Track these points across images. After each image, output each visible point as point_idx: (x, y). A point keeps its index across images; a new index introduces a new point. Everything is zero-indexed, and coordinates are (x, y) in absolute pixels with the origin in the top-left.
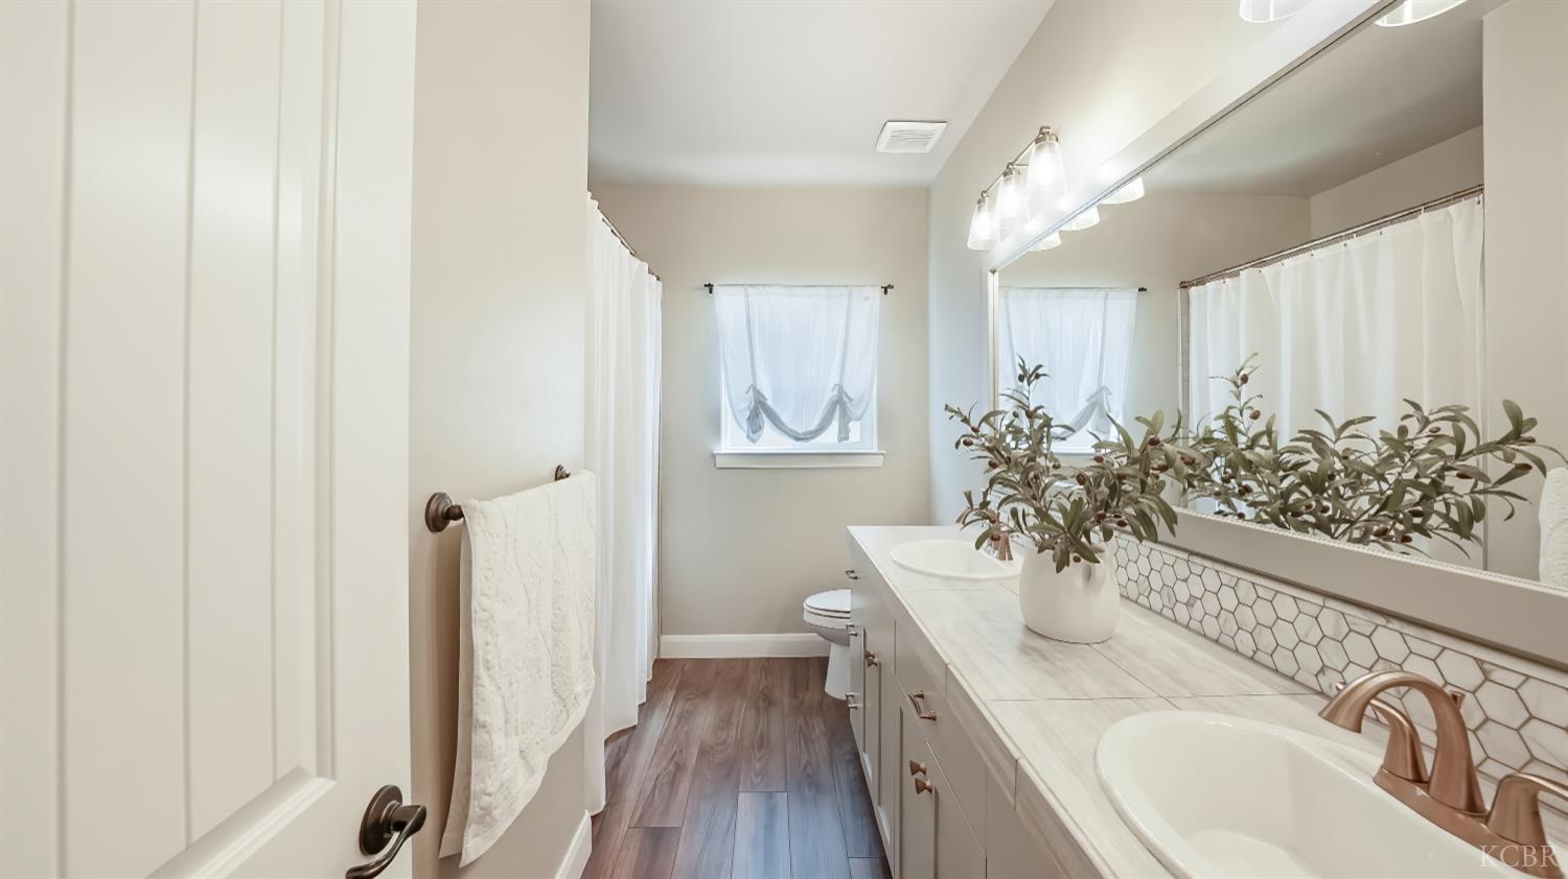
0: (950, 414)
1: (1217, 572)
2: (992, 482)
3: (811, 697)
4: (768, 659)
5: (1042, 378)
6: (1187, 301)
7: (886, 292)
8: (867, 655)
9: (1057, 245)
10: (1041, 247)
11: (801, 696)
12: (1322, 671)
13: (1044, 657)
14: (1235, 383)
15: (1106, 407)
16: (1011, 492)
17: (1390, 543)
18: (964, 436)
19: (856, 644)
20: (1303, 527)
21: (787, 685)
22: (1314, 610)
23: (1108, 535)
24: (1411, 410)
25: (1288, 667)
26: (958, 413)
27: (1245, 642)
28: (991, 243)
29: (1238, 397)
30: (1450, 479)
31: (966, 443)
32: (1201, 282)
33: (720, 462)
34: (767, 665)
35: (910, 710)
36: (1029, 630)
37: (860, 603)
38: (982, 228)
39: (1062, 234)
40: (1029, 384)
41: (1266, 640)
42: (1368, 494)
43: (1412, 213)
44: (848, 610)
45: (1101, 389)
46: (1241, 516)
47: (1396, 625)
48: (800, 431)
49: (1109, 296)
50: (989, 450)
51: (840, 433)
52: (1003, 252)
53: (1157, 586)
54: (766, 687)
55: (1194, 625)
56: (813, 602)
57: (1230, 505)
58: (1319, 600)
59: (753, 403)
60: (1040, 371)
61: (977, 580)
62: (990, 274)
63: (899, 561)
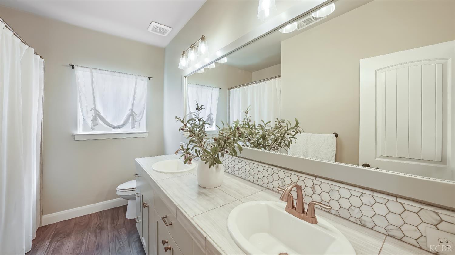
0: (177, 120)
1: (245, 161)
2: (190, 141)
3: (121, 221)
4: (101, 212)
5: (203, 109)
6: (229, 93)
7: (149, 79)
8: (143, 204)
9: (203, 72)
10: (199, 72)
11: (116, 222)
12: (268, 183)
13: (206, 195)
14: (246, 113)
15: (212, 119)
16: (196, 144)
17: (275, 150)
18: (182, 127)
19: (138, 200)
20: (260, 148)
21: (109, 220)
22: (266, 169)
23: (223, 155)
24: (277, 120)
25: (261, 183)
26: (180, 119)
27: (251, 179)
28: (185, 68)
29: (246, 116)
30: (286, 135)
31: (182, 129)
32: (232, 88)
33: (76, 138)
34: (100, 214)
35: (161, 222)
36: (200, 186)
37: (140, 184)
38: (183, 62)
39: (205, 69)
40: (199, 111)
41: (256, 177)
42: (271, 139)
43: (270, 79)
44: (136, 187)
45: (211, 113)
46: (248, 146)
47: (283, 170)
48: (115, 125)
49: (213, 89)
50: (190, 131)
51: (132, 126)
52: (189, 71)
53: (230, 167)
54: (100, 223)
55: (240, 176)
56: (121, 187)
57: (245, 144)
58: (268, 166)
59: (94, 114)
60: (202, 107)
61: (182, 172)
62: (184, 78)
63: (155, 169)
